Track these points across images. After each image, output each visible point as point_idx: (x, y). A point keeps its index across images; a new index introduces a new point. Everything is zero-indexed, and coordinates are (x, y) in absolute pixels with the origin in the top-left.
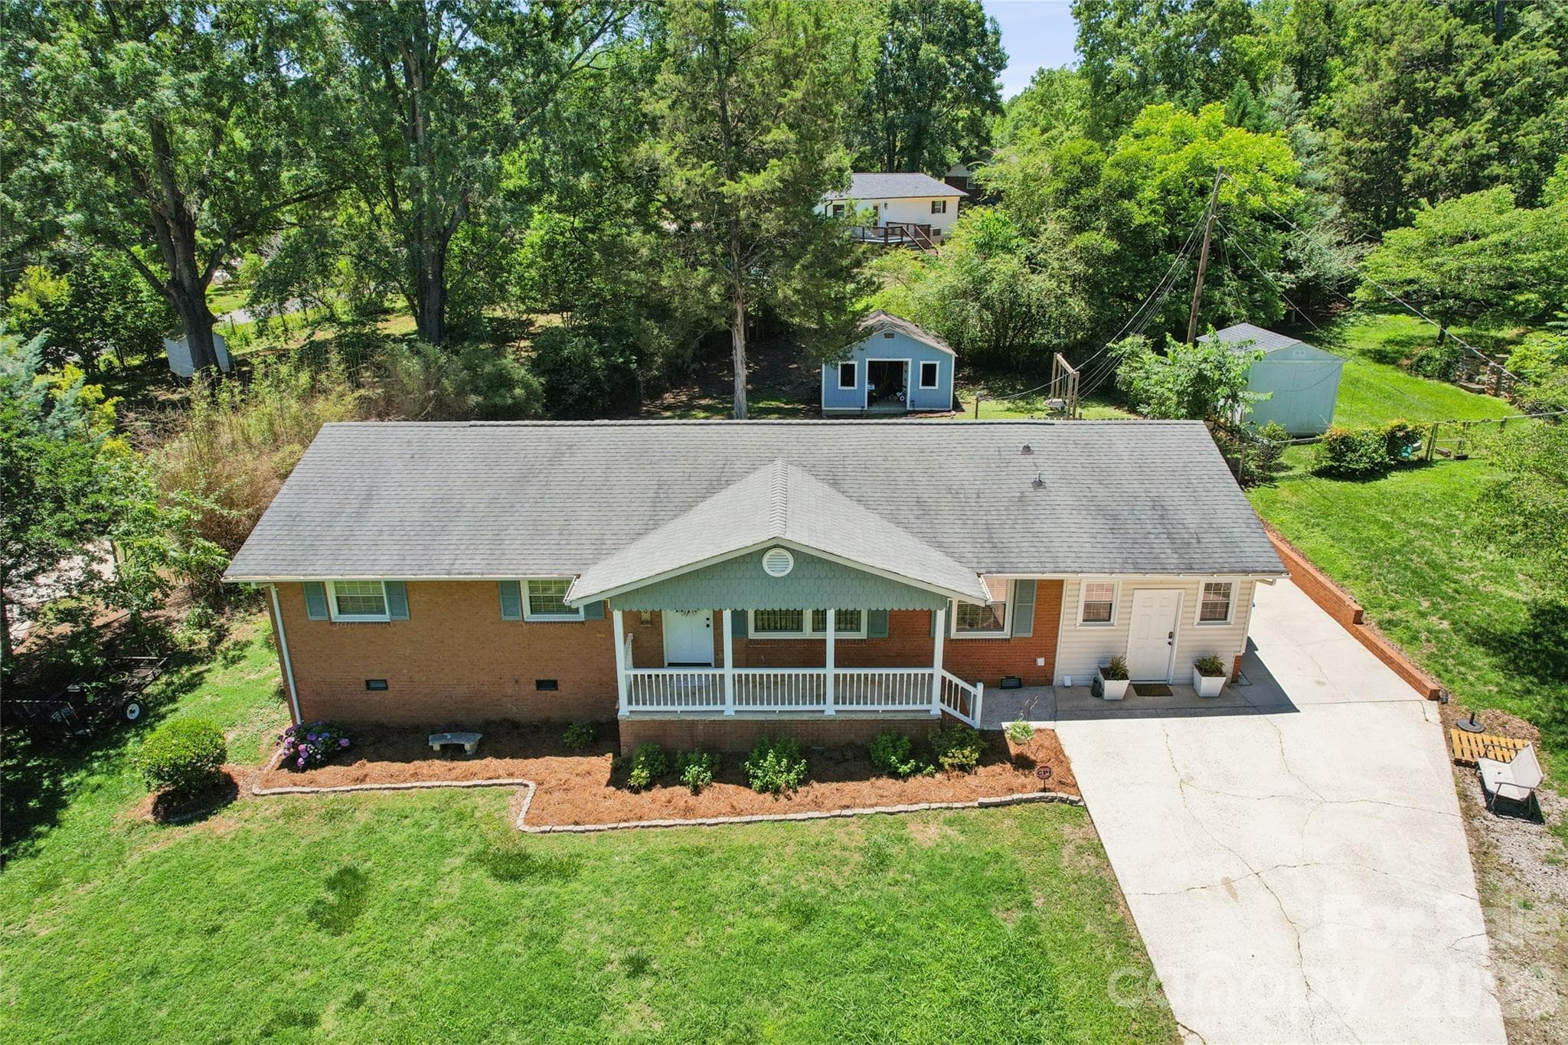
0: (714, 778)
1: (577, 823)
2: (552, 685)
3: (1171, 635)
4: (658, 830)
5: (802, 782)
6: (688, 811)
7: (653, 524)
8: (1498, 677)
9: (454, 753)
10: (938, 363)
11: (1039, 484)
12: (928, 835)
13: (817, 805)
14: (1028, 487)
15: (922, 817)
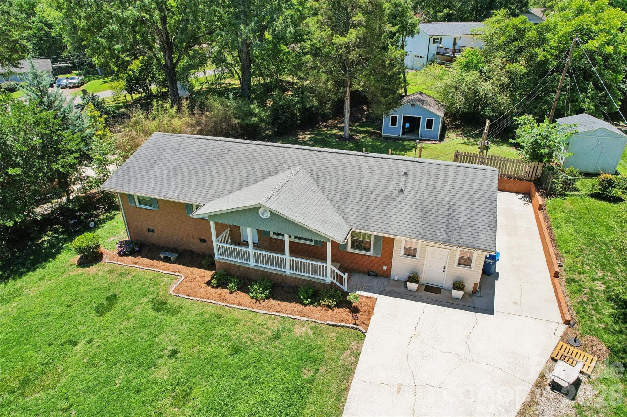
0: (239, 289)
1: (188, 295)
2: (205, 241)
3: (444, 268)
4: (211, 304)
5: (267, 298)
6: (224, 300)
7: (241, 187)
8: (609, 321)
9: (167, 260)
10: (434, 119)
11: (402, 191)
12: (300, 331)
13: (269, 308)
14: (396, 192)
15: (303, 323)
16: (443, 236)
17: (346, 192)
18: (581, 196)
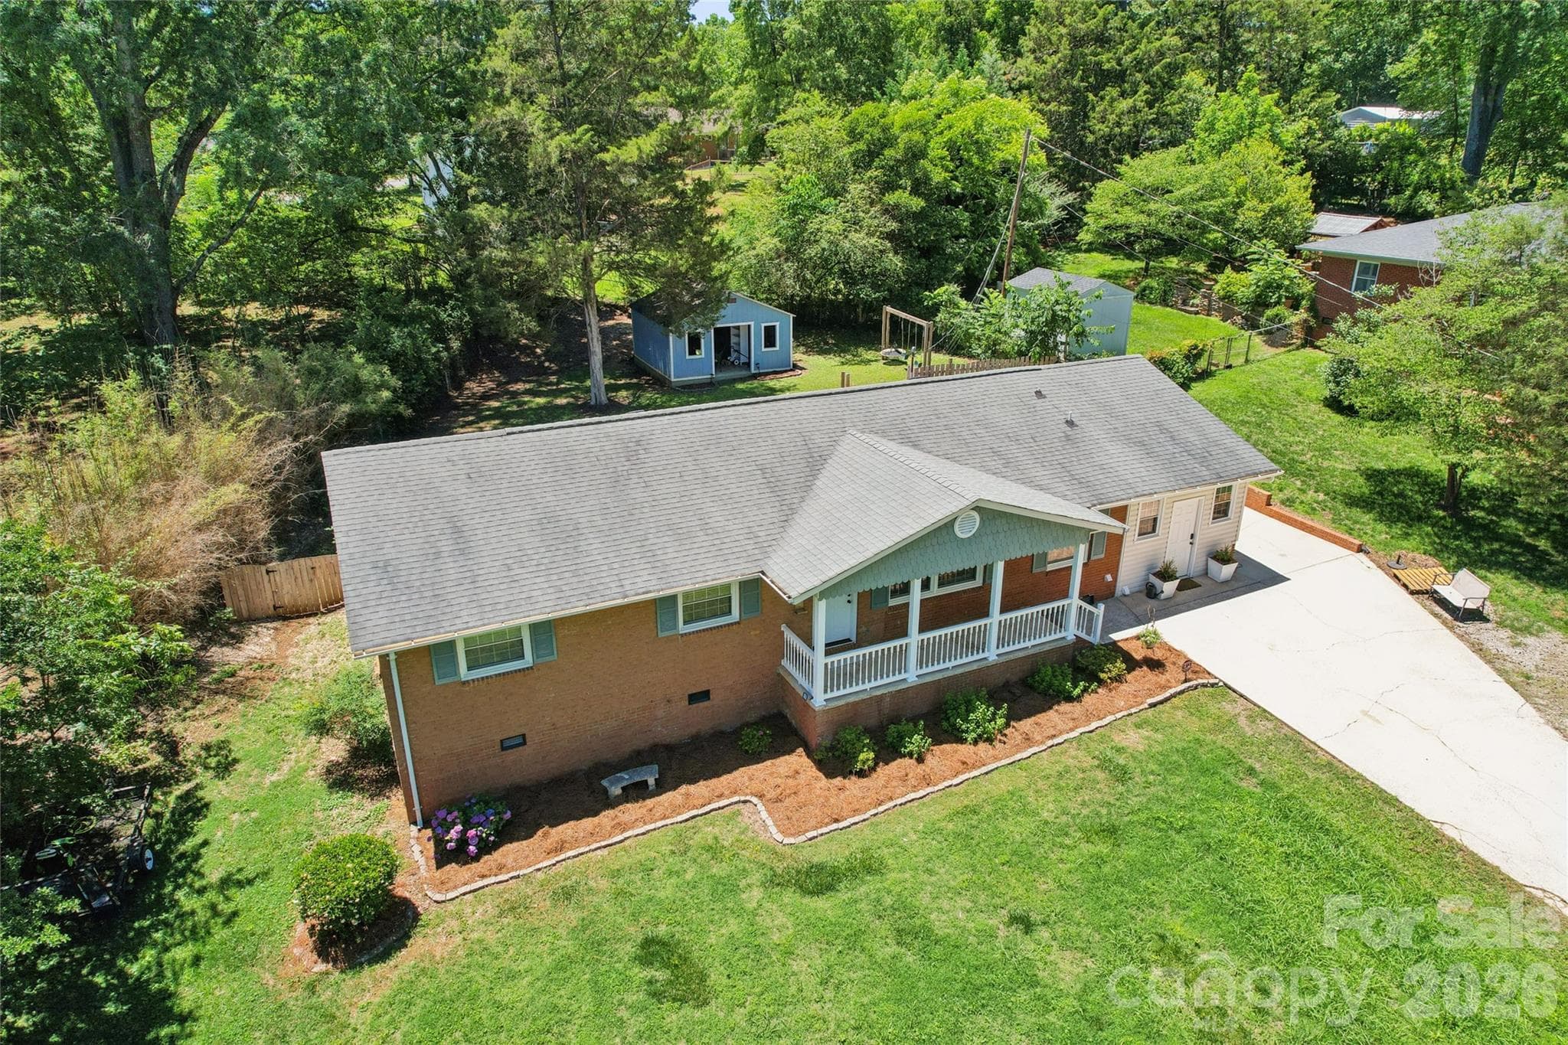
0: (935, 741)
1: (836, 821)
2: (705, 695)
4: (916, 803)
5: (1007, 725)
6: (927, 779)
7: (788, 509)
9: (637, 792)
10: (776, 326)
11: (1071, 423)
12: (1134, 740)
13: (1028, 740)
15: (1117, 727)
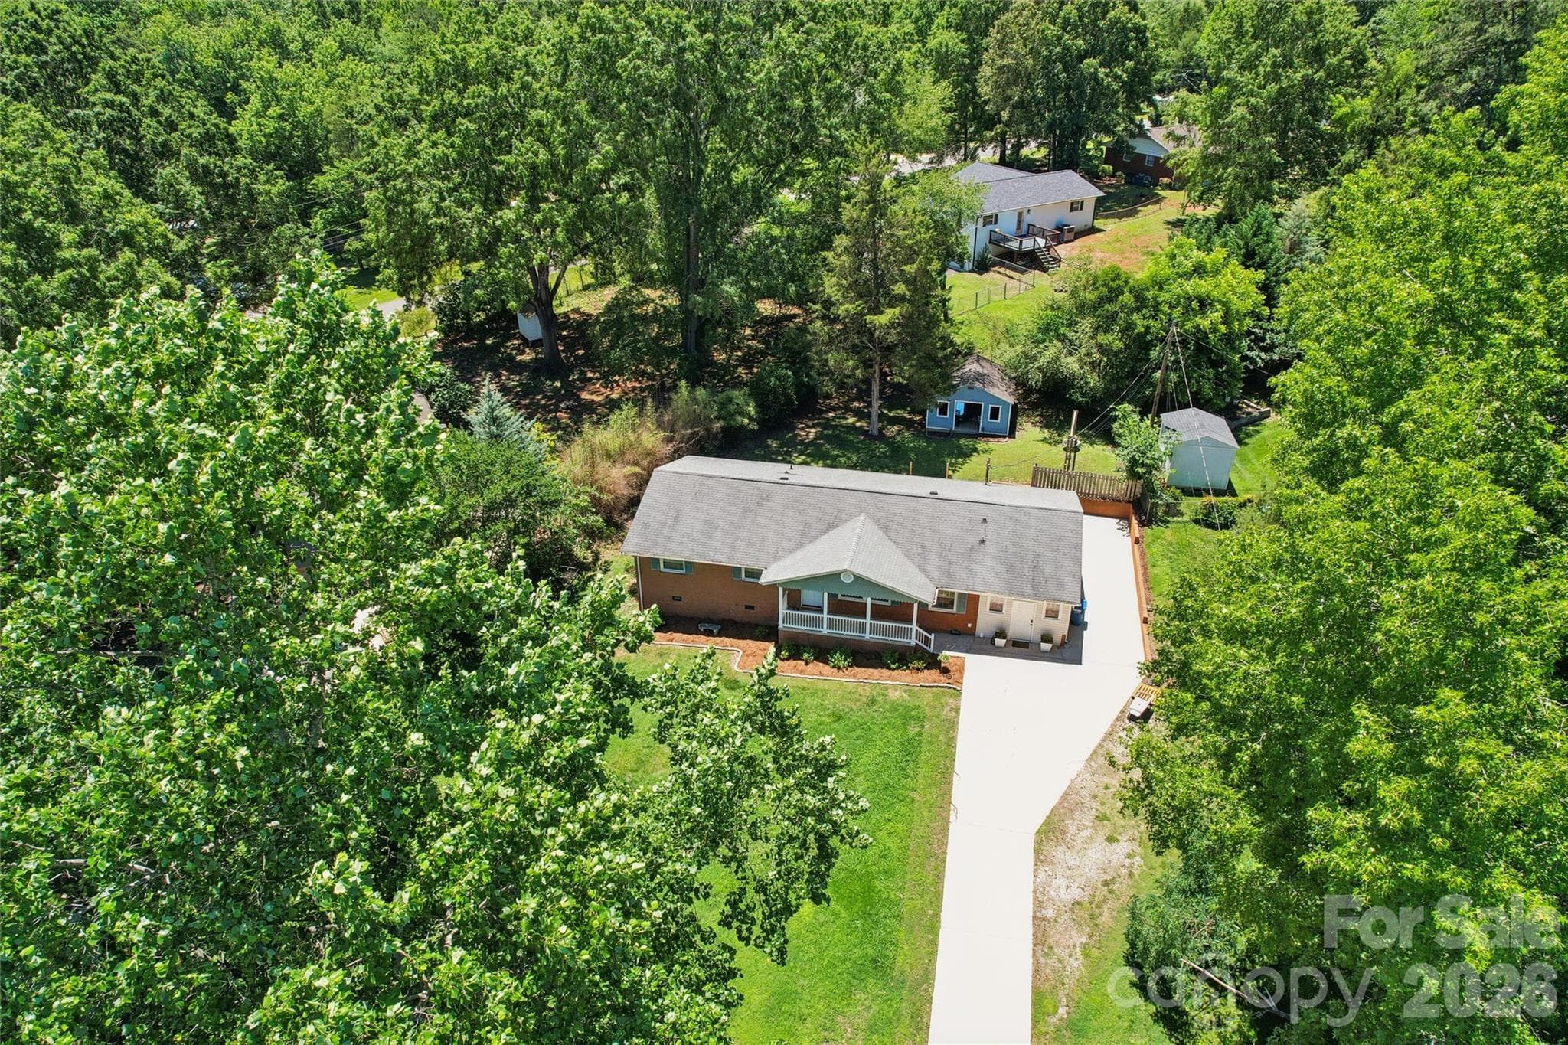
0: (817, 659)
2: (752, 608)
3: (1031, 621)
5: (851, 666)
6: (802, 672)
7: (800, 545)
9: (708, 633)
10: (1001, 407)
11: (983, 542)
12: (894, 695)
13: (854, 676)
14: (976, 543)
15: (895, 687)
16: (1029, 590)
17: (923, 546)
18: (1184, 523)
